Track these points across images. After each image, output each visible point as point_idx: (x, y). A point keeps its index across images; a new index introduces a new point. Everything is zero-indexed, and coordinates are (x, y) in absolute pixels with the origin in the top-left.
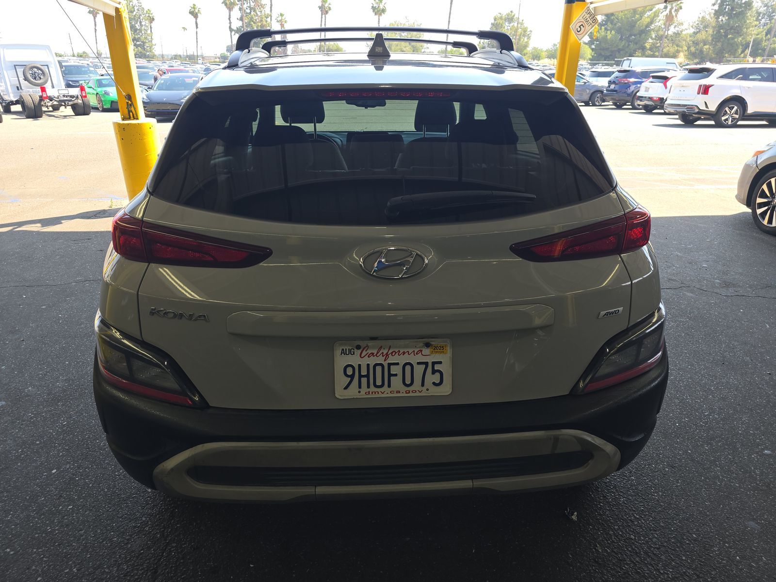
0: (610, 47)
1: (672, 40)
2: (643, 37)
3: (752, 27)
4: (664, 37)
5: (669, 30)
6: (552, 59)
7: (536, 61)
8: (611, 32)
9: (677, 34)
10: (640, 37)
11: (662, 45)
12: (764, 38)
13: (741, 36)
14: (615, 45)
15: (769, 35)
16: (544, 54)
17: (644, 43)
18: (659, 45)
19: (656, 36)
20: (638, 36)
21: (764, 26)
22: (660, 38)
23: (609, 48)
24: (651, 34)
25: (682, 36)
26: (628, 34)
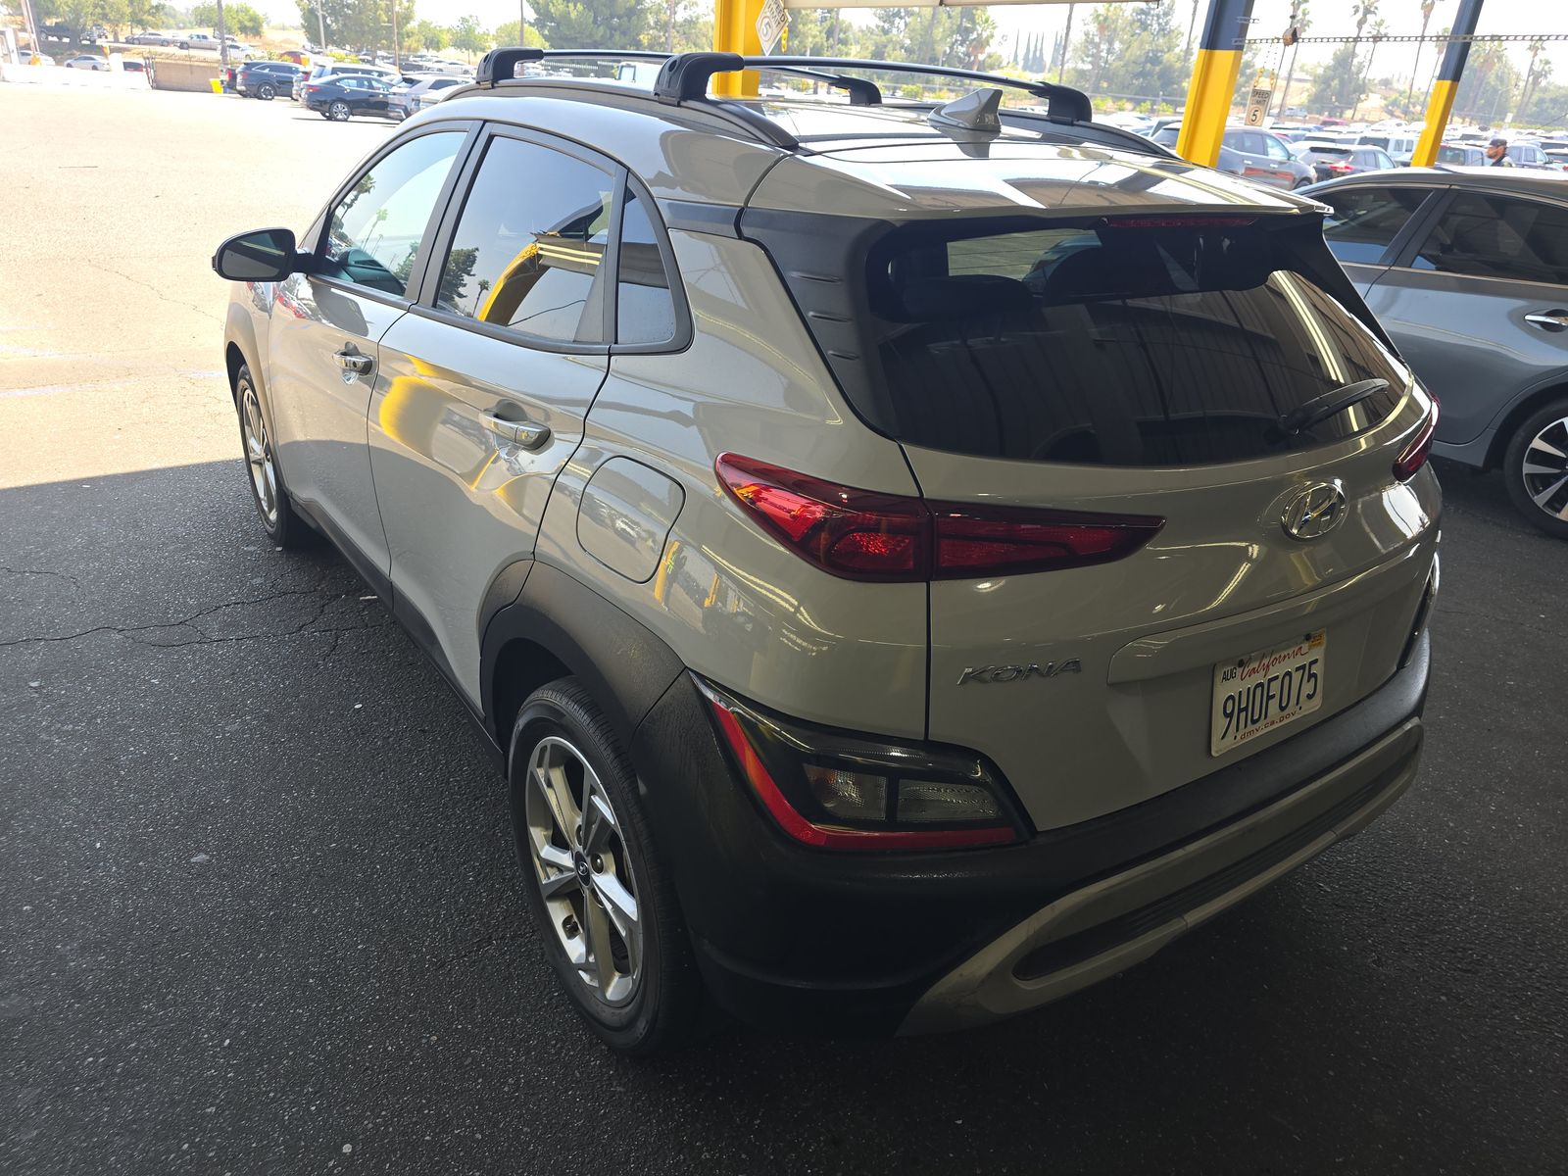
0: (578, 35)
1: (685, 33)
2: (635, 22)
3: (811, 22)
4: (671, 26)
5: (675, 13)
6: (464, 50)
7: (432, 53)
8: (575, 6)
9: (691, 23)
10: (629, 21)
11: (669, 41)
12: (825, 44)
13: (796, 37)
14: (588, 33)
15: (831, 39)
16: (446, 38)
17: (638, 35)
18: (663, 39)
19: (656, 23)
20: (625, 19)
21: (822, 22)
22: (664, 26)
23: (576, 38)
24: (647, 19)
25: (698, 25)
26: (607, 13)
